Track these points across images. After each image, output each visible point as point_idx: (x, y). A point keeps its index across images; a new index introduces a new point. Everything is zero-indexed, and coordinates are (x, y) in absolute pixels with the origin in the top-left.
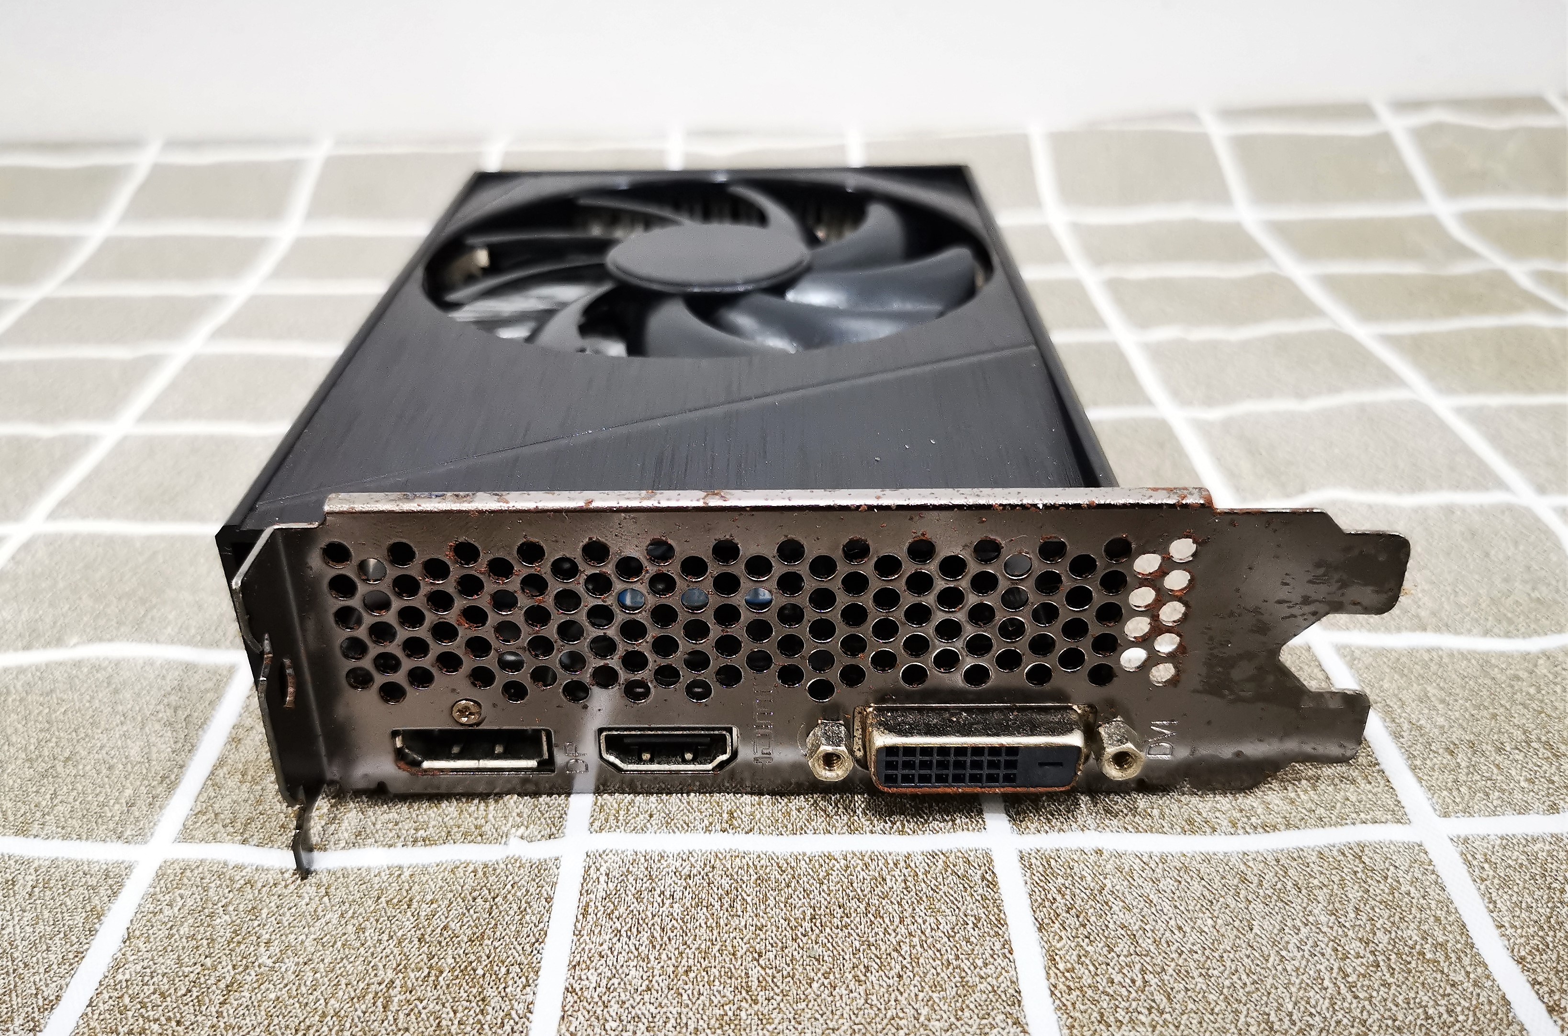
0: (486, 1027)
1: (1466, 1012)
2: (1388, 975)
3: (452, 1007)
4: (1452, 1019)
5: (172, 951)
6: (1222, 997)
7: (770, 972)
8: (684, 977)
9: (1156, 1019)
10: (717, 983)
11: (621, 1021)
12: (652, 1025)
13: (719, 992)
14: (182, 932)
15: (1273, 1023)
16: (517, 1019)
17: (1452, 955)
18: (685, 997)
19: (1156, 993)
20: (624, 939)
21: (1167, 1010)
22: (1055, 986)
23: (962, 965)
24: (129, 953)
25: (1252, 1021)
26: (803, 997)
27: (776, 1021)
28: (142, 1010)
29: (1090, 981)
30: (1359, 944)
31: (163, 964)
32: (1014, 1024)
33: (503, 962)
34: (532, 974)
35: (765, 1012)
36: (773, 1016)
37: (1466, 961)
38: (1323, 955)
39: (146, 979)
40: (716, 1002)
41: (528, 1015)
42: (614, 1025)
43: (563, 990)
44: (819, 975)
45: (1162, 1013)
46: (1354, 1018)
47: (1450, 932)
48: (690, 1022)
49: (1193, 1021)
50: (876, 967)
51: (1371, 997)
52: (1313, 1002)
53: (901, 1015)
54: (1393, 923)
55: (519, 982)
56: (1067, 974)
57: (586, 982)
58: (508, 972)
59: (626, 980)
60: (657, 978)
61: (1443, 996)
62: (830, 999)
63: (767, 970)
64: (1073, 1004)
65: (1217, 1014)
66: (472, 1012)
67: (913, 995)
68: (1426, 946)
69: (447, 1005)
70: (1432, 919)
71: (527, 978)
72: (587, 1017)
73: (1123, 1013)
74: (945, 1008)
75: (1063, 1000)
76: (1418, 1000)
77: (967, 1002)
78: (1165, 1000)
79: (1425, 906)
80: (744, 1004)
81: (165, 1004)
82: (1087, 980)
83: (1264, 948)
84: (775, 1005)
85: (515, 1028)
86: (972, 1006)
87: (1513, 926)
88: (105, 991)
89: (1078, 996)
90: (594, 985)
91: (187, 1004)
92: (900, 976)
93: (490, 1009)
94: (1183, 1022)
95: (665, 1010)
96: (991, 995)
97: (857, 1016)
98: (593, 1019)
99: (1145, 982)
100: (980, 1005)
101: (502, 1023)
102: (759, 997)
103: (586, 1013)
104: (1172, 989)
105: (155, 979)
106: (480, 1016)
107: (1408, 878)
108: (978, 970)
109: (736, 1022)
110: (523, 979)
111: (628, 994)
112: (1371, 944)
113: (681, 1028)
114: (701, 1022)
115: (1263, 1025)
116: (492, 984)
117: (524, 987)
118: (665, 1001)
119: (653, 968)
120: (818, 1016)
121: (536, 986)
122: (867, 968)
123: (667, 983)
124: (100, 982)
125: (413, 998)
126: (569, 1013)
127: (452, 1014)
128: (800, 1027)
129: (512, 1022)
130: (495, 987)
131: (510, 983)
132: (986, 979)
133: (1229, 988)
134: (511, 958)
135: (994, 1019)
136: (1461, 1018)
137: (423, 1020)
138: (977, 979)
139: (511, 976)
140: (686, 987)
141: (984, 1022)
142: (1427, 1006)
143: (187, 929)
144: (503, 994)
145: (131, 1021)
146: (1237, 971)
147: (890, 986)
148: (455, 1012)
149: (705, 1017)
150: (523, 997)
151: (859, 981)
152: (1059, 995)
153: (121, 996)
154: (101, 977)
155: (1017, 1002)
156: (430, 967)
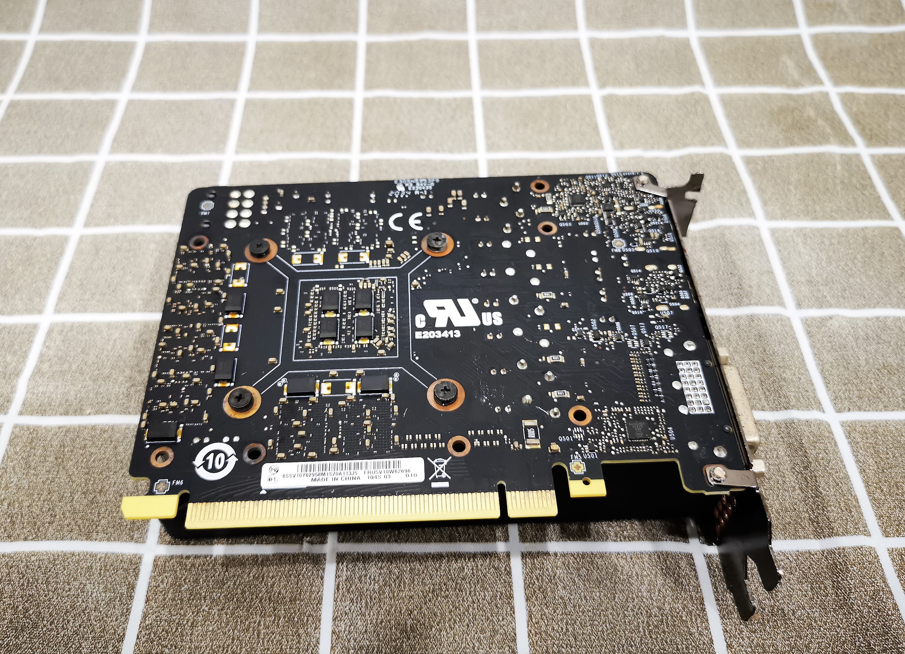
3: (286, 638)
6: (597, 637)
16: (313, 647)
18: (381, 636)
20: (355, 604)
22: (530, 631)
23: (494, 619)
24: (149, 610)
28: (160, 641)
30: (657, 610)
31: (164, 614)
33: (305, 615)
34: (318, 622)
37: (699, 620)
38: (642, 615)
39: (159, 624)
40: (393, 638)
41: (318, 645)
43: (331, 632)
44: (435, 623)
46: (649, 648)
52: (634, 639)
53: (467, 646)
55: (313, 626)
56: (536, 625)
58: (308, 620)
64: (537, 642)
73: (556, 647)
75: (533, 639)
80: (404, 639)
82: (544, 628)
83: (618, 610)
88: (143, 631)
96: (504, 637)
99: (567, 630)
103: (341, 645)
104: (577, 633)
105: (162, 623)
108: (500, 622)
110: (314, 624)
111: (357, 634)
112: (662, 610)
116: (302, 626)
117: (315, 629)
119: (367, 621)
121: (320, 628)
122: (455, 621)
123: (373, 629)
125: (269, 632)
126: (334, 645)
127: (286, 643)
129: (311, 648)
130: (303, 629)
131: (309, 626)
132: (503, 628)
133: (601, 631)
134: (308, 612)
137: (275, 645)
138: (499, 628)
143: (171, 595)
144: (307, 633)
146: (605, 622)
147: (464, 631)
150: (315, 635)
152: (531, 636)
153: (150, 634)
154: (139, 623)
155: (514, 640)
156: (275, 615)
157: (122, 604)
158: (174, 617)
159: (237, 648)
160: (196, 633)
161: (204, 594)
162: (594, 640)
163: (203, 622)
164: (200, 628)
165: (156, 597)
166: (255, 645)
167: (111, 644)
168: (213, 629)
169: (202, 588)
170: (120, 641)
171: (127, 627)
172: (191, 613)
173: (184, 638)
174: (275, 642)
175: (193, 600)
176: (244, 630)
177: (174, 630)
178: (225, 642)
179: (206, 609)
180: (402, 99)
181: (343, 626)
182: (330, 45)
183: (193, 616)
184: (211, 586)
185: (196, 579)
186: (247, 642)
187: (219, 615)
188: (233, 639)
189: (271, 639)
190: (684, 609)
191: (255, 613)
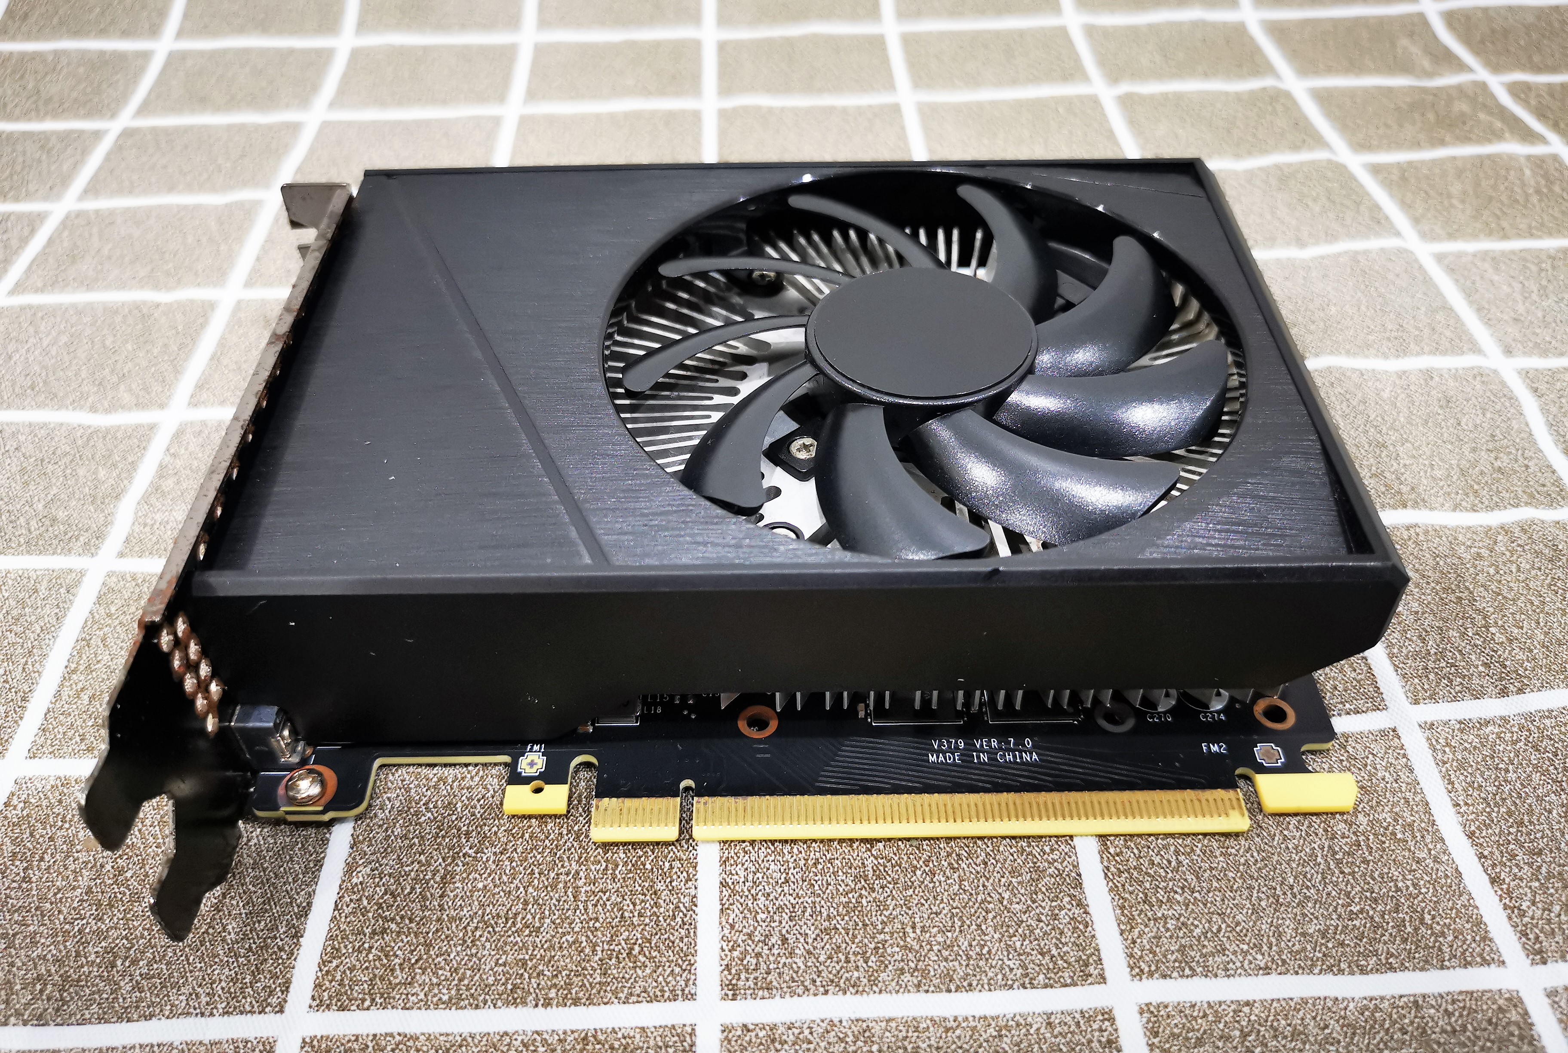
0: (661, 918)
1: (1428, 886)
2: (1367, 853)
3: (631, 900)
4: (1416, 891)
5: (392, 852)
6: (1239, 875)
7: (881, 861)
8: (814, 869)
9: (1189, 897)
10: (840, 873)
11: (769, 912)
12: (794, 914)
13: (843, 881)
14: (396, 833)
15: (1279, 896)
16: (685, 912)
17: (1418, 834)
18: (817, 887)
19: (1188, 873)
21: (1197, 889)
22: (1108, 868)
23: (1034, 852)
24: (358, 858)
25: (1263, 896)
26: (910, 884)
27: (891, 908)
28: (380, 911)
29: (1135, 864)
30: (1344, 826)
31: (387, 865)
32: (1078, 905)
33: (666, 857)
34: (691, 870)
35: (881, 899)
36: (888, 903)
37: (1428, 839)
38: (1317, 835)
39: (377, 880)
40: (841, 890)
41: (694, 908)
42: (764, 916)
43: (719, 885)
44: (921, 863)
45: (1193, 892)
46: (1341, 890)
47: (1416, 812)
48: (823, 910)
49: (1218, 899)
50: (966, 855)
51: (1354, 872)
52: (1309, 876)
53: (989, 899)
54: (1372, 807)
55: (681, 876)
56: (1117, 858)
57: (736, 877)
58: (671, 867)
59: (767, 873)
60: (792, 871)
61: (1410, 871)
62: (931, 885)
63: (880, 860)
64: (1123, 886)
65: (1236, 892)
66: (648, 905)
67: (997, 880)
68: (1398, 827)
69: (626, 897)
70: (1402, 801)
71: (687, 872)
72: (741, 909)
73: (1162, 893)
74: (1022, 891)
75: (1115, 881)
76: (1390, 875)
77: (1040, 886)
78: (1195, 880)
79: (1397, 790)
80: (863, 892)
81: (396, 904)
82: (1133, 863)
83: (1270, 828)
84: (889, 893)
85: (685, 920)
86: (1044, 889)
87: (1466, 804)
88: (346, 895)
89: (1126, 878)
90: (742, 879)
91: (414, 901)
92: (986, 864)
93: (661, 902)
94: (1209, 900)
95: (802, 900)
96: (1058, 879)
97: (953, 899)
98: (746, 911)
99: (1179, 863)
100: (1051, 889)
101: (674, 915)
102: (875, 886)
103: (740, 906)
104: (1200, 868)
105: (384, 880)
106: (655, 909)
107: (1384, 764)
108: (1046, 856)
109: (859, 909)
110: (685, 874)
111: (771, 886)
112: (1354, 826)
113: (817, 916)
114: (832, 909)
115: (1271, 899)
116: (660, 878)
117: (687, 881)
118: (801, 892)
119: (788, 862)
120: (924, 902)
121: (696, 880)
122: (958, 855)
123: (800, 875)
124: (340, 886)
125: (597, 890)
126: (726, 906)
127: (631, 907)
128: (910, 912)
129: (681, 914)
130: (662, 881)
131: (675, 877)
132: (1053, 864)
133: (1244, 864)
134: (672, 853)
135: (1062, 902)
136: (1424, 890)
137: (608, 911)
138: (1046, 864)
139: (674, 871)
140: (817, 878)
141: (1054, 904)
142: (1397, 880)
143: (399, 830)
144: (670, 888)
145: (373, 922)
146: (1250, 848)
147: (978, 873)
148: (634, 905)
149: (834, 905)
150: (687, 891)
151: (953, 869)
152: (1111, 877)
153: (360, 900)
154: (339, 882)
155: (1078, 884)
156: (607, 861)
157: (305, 853)
158: (407, 869)
159: (534, 918)
160: (452, 895)
161: (465, 828)
162: (1234, 878)
163: (464, 875)
164: (458, 885)
165: (371, 835)
166: (570, 912)
167: (284, 922)
168: (485, 887)
169: (461, 818)
170: (302, 916)
171: (314, 891)
172: (440, 860)
173: (428, 903)
174: (608, 907)
175: (443, 837)
176: (547, 887)
177: (408, 890)
178: (510, 909)
179: (471, 852)
180: (782, 109)
181: (742, 873)
182: (657, 45)
183: (443, 865)
184: (479, 816)
185: (449, 804)
186: (553, 908)
187: (497, 863)
188: (526, 903)
189: (601, 902)
190: (1396, 820)
191: (568, 858)
